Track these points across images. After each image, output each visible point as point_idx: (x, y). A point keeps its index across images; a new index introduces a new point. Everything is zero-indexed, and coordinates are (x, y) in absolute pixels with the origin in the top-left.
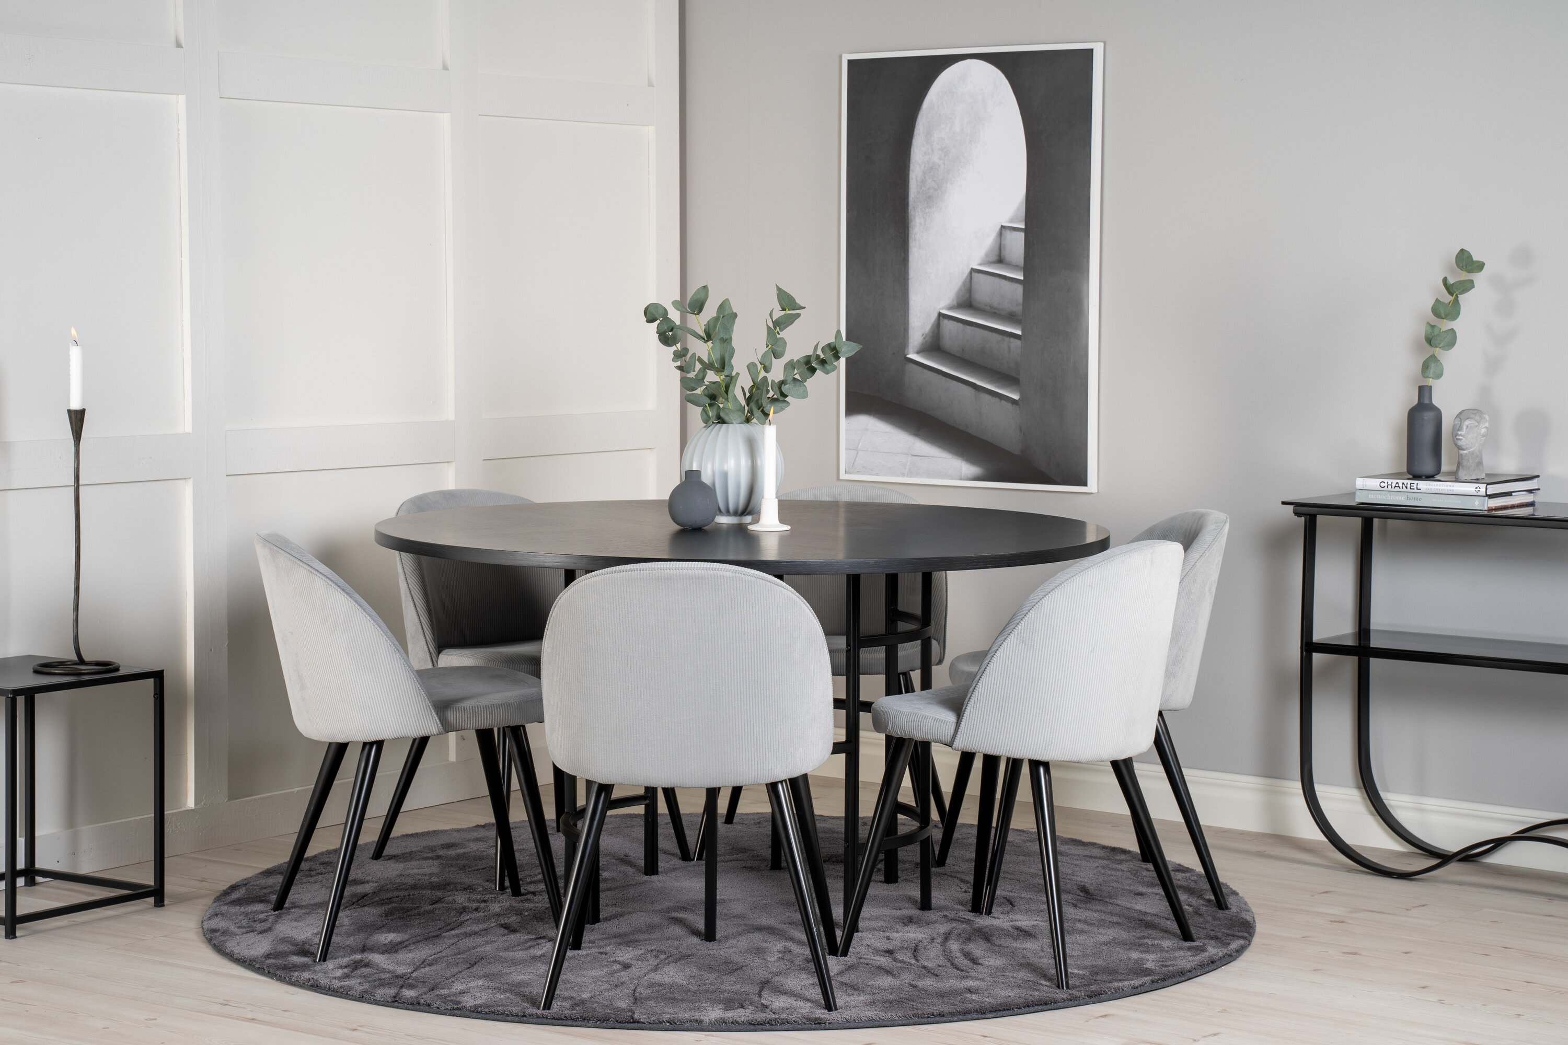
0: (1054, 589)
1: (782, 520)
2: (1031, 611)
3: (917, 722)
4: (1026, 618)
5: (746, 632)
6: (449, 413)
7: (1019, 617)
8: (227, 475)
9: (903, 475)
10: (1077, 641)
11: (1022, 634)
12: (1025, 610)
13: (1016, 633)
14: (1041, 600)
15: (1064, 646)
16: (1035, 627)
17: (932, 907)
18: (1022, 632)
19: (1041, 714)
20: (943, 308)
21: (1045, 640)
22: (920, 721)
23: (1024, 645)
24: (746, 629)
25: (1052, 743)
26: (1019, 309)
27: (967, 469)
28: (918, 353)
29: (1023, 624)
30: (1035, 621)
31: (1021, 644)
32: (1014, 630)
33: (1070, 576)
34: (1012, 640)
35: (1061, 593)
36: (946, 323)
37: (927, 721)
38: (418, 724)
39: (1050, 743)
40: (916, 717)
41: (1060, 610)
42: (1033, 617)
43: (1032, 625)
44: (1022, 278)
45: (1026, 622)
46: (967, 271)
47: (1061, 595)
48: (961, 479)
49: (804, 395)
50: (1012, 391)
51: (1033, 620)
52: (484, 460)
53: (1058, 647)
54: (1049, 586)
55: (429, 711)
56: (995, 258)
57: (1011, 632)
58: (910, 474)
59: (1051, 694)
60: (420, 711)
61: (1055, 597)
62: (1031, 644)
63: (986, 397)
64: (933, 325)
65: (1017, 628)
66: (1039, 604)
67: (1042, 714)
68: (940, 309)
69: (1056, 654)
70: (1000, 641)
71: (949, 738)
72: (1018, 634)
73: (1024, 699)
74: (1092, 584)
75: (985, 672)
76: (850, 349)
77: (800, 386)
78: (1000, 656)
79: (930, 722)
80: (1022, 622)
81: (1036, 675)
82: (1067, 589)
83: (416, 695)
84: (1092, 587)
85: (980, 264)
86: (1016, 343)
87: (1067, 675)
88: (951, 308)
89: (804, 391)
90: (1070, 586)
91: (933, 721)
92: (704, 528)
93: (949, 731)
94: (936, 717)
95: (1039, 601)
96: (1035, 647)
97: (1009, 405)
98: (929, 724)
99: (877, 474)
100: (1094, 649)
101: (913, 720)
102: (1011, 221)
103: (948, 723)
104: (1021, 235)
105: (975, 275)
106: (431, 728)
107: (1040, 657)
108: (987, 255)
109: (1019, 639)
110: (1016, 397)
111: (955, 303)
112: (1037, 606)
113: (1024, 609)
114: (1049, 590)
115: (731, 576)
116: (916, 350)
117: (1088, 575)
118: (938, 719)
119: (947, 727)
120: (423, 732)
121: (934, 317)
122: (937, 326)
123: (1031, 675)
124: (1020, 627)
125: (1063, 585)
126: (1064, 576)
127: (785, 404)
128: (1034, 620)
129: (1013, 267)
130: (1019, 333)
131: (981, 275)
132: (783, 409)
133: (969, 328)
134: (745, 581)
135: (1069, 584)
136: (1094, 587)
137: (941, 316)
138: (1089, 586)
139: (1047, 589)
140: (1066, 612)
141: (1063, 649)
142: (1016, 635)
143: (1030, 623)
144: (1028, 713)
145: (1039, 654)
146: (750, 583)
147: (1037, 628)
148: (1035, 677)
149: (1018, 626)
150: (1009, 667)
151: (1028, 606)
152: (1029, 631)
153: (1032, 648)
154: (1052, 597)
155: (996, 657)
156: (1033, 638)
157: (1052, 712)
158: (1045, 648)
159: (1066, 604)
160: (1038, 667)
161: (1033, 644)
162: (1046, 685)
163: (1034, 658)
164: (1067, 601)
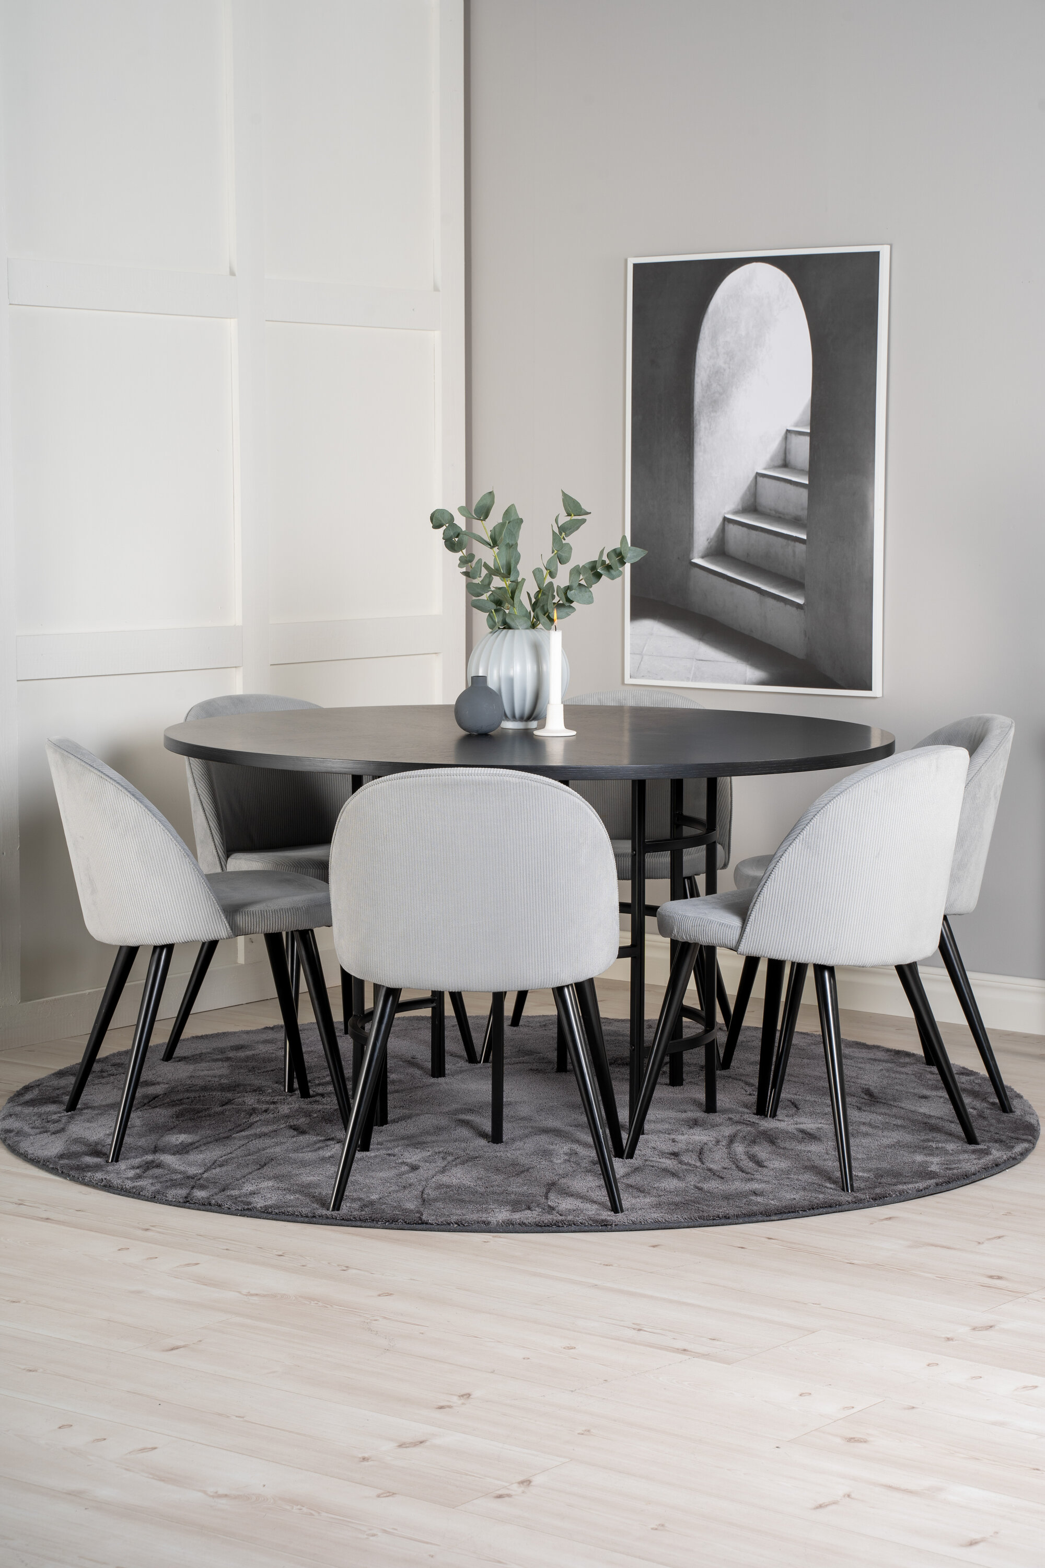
0: (839, 794)
1: (568, 725)
2: (816, 817)
3: (703, 927)
4: (811, 823)
6: (236, 618)
7: (804, 823)
8: (18, 681)
9: (688, 679)
10: (862, 846)
11: (807, 839)
12: (810, 816)
13: (801, 838)
14: (826, 805)
15: (849, 852)
16: (820, 833)
17: (717, 1109)
18: (808, 837)
19: (826, 919)
20: (728, 513)
22: (705, 925)
23: (809, 850)
24: (532, 834)
25: (837, 948)
26: (804, 514)
27: (753, 673)
28: (703, 557)
29: (809, 830)
30: (821, 826)
31: (806, 849)
32: (799, 835)
33: (855, 782)
34: (797, 845)
35: (846, 798)
36: (731, 528)
37: (713, 926)
38: (207, 928)
39: (835, 948)
41: (845, 815)
42: (818, 822)
43: (817, 831)
44: (807, 482)
45: (812, 828)
46: (752, 475)
47: (846, 800)
48: (745, 684)
49: (590, 601)
50: (797, 596)
51: (818, 825)
52: (271, 665)
53: (843, 853)
54: (835, 791)
55: (218, 915)
56: (780, 462)
57: (796, 837)
58: (695, 679)
59: (836, 899)
60: (210, 916)
61: (840, 803)
62: (816, 849)
63: (771, 602)
64: (718, 529)
65: (802, 834)
66: (824, 809)
67: (827, 918)
68: (725, 513)
69: (841, 860)
70: (785, 846)
71: (734, 943)
72: (803, 839)
73: (808, 904)
74: (877, 789)
75: (770, 877)
76: (635, 554)
77: (586, 592)
78: (785, 862)
79: (715, 927)
80: (807, 827)
81: (821, 880)
82: (852, 794)
83: (205, 899)
84: (877, 793)
85: (765, 469)
86: (801, 547)
87: (852, 879)
88: (736, 512)
89: (590, 597)
91: (718, 926)
92: (490, 733)
93: (734, 936)
94: (722, 921)
95: (824, 807)
96: (820, 852)
97: (793, 610)
98: (715, 929)
99: (662, 679)
100: (879, 854)
101: (698, 925)
102: (796, 425)
103: (733, 928)
104: (807, 439)
105: (760, 479)
106: (220, 932)
107: (825, 862)
108: (772, 459)
109: (804, 844)
110: (801, 601)
111: (740, 507)
112: (822, 811)
113: (809, 814)
115: (517, 781)
116: (700, 554)
117: (873, 780)
118: (723, 923)
119: (732, 931)
120: (213, 936)
121: (719, 521)
122: (722, 530)
123: (816, 881)
124: (805, 832)
125: (848, 791)
126: (849, 781)
127: (570, 610)
129: (799, 471)
130: (804, 537)
131: (766, 480)
132: (569, 615)
133: (754, 532)
134: (534, 787)
135: (854, 790)
136: (880, 792)
137: (726, 520)
138: (875, 791)
139: (833, 794)
140: (851, 818)
141: (849, 854)
142: (801, 841)
143: (815, 828)
144: (812, 918)
145: (823, 859)
146: (536, 788)
147: (822, 834)
148: (820, 882)
149: (803, 831)
150: (794, 872)
151: (813, 812)
152: (813, 836)
153: (817, 853)
154: (837, 802)
155: (781, 862)
156: (818, 844)
157: (837, 917)
158: (830, 853)
159: (850, 809)
160: (823, 872)
161: (818, 849)
162: (831, 889)
163: (819, 863)
164: (852, 807)
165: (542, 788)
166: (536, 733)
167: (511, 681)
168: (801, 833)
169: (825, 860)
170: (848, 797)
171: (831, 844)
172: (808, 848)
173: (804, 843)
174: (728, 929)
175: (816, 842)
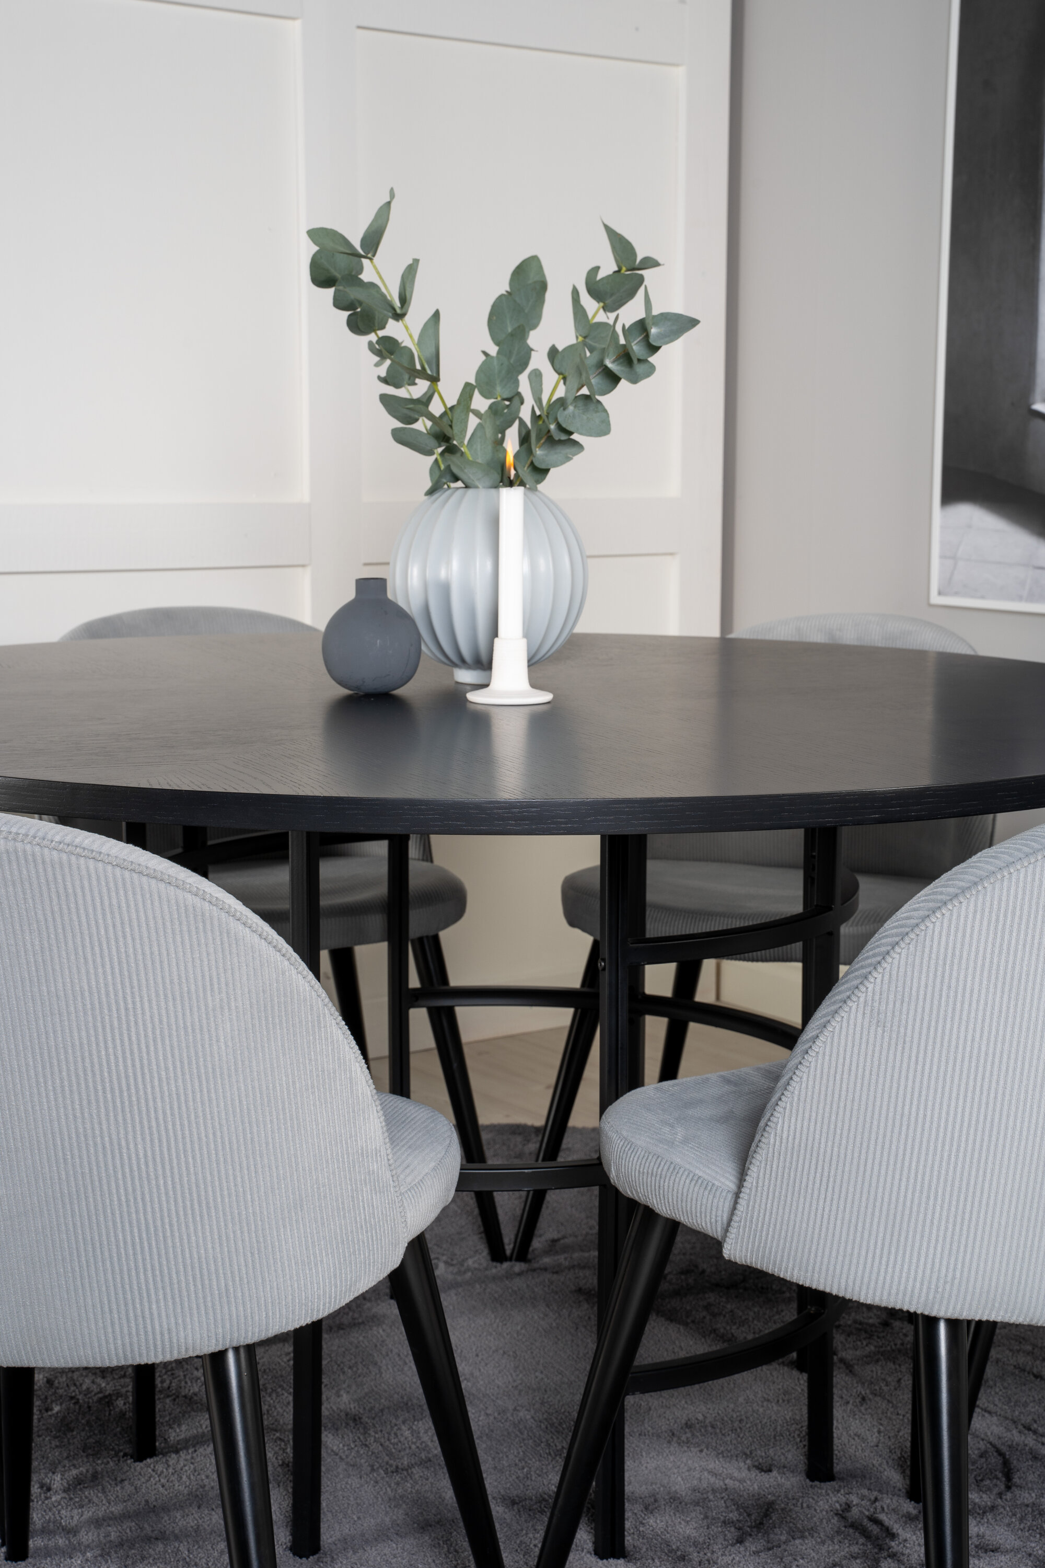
0: (956, 896)
1: (535, 684)
2: (897, 949)
3: (658, 1178)
4: (885, 965)
5: (62, 994)
6: (303, 493)
7: (869, 961)
9: (1020, 598)
10: (1020, 1030)
11: (876, 1004)
12: (883, 945)
13: (862, 999)
14: (923, 921)
15: (984, 1042)
16: (907, 989)
18: (877, 997)
19: (923, 1205)
21: (933, 1023)
22: (663, 1176)
23: (880, 1030)
24: (60, 985)
25: (954, 1278)
29: (879, 980)
30: (909, 973)
31: (873, 1028)
32: (856, 991)
33: (1000, 863)
34: (852, 1016)
35: (976, 906)
37: (677, 1180)
39: (949, 1279)
40: (656, 1166)
41: (973, 949)
42: (903, 962)
43: (900, 984)
45: (887, 977)
47: (975, 912)
49: (603, 429)
51: (902, 970)
52: (366, 564)
53: (969, 1043)
57: (849, 997)
58: (1031, 598)
59: (949, 1159)
61: (959, 916)
62: (898, 1032)
66: (917, 931)
67: (927, 1204)
69: (963, 1061)
70: (825, 1016)
71: (719, 1229)
72: (866, 1002)
73: (880, 1165)
75: (790, 1088)
76: (675, 328)
77: (597, 412)
78: (824, 1054)
79: (682, 1182)
80: (875, 974)
81: (911, 1108)
82: (992, 898)
87: (993, 1115)
89: (603, 422)
90: (1001, 889)
91: (688, 1181)
92: (396, 692)
93: (720, 1213)
94: (697, 1172)
95: (917, 925)
96: (908, 1039)
98: (680, 1189)
103: (718, 1193)
107: (920, 1063)
109: (867, 1015)
112: (912, 936)
113: (883, 941)
114: (944, 897)
118: (699, 1177)
119: (716, 1201)
123: (899, 1109)
124: (871, 986)
125: (980, 888)
126: (987, 863)
127: (574, 449)
128: (906, 971)
132: (568, 459)
134: (44, 862)
135: (997, 885)
139: (941, 893)
140: (988, 956)
141: (983, 1049)
142: (861, 1006)
143: (894, 977)
144: (890, 1199)
145: (917, 1058)
146: (57, 866)
147: (914, 993)
148: (910, 1113)
149: (866, 982)
150: (845, 1081)
151: (892, 936)
152: (892, 996)
153: (901, 1041)
154: (951, 915)
155: (813, 1054)
156: (904, 1016)
157: (954, 1203)
158: (934, 1043)
159: (988, 934)
160: (917, 1089)
161: (902, 1030)
162: (937, 1135)
163: (905, 1065)
164: (992, 928)
165: (74, 867)
166: (473, 697)
167: (445, 590)
168: (861, 987)
169: (921, 1059)
170: (979, 904)
171: (937, 1022)
172: (878, 1026)
173: (868, 1012)
174: (706, 1193)
175: (897, 1013)
